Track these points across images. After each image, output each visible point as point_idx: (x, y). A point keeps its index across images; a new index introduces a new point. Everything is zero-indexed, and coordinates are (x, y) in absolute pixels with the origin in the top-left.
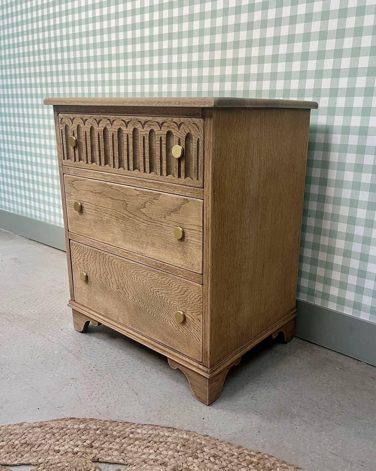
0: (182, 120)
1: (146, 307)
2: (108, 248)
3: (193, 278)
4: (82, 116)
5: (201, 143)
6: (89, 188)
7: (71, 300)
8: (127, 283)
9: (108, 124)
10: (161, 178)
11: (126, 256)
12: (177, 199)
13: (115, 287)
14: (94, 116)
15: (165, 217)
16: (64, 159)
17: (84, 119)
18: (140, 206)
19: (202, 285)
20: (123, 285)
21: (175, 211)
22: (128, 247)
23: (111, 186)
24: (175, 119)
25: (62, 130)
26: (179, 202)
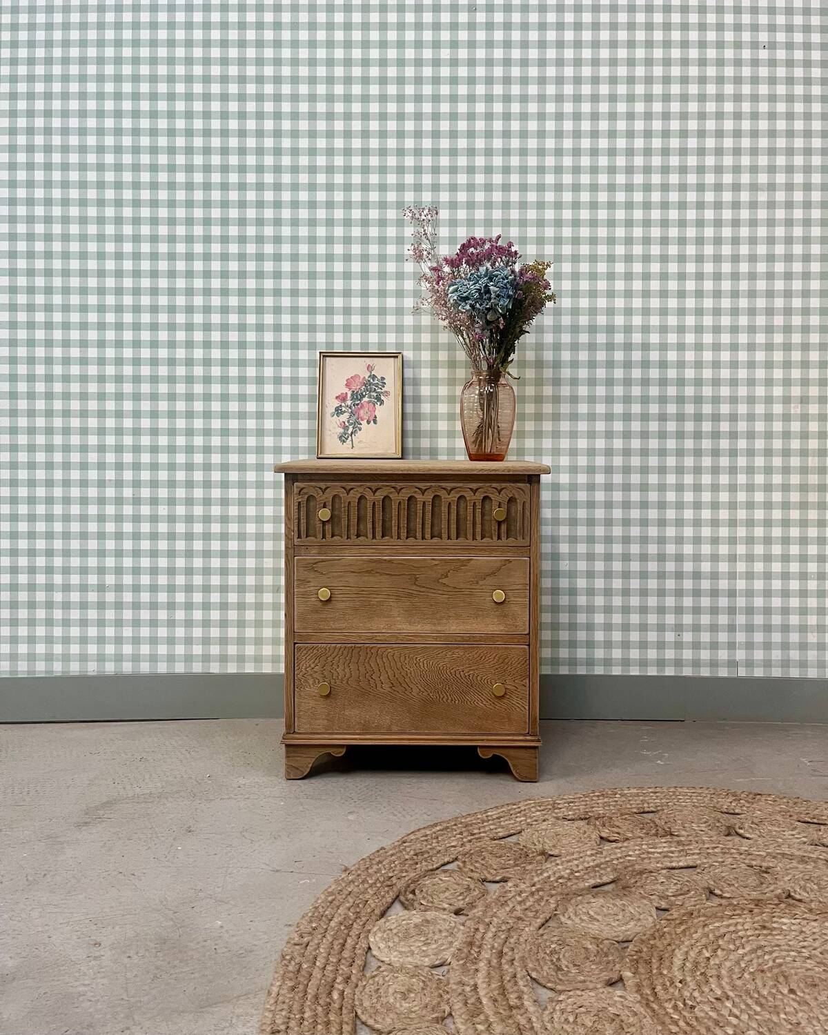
0: (504, 485)
1: (442, 696)
2: (378, 638)
3: (516, 640)
4: (344, 484)
5: (527, 505)
6: (348, 568)
7: (287, 733)
8: (409, 675)
9: (391, 493)
10: (474, 543)
11: (411, 640)
12: (496, 561)
13: (387, 687)
14: (368, 484)
15: (477, 583)
16: (299, 537)
17: (348, 488)
18: (439, 576)
19: (529, 645)
20: (401, 680)
21: (493, 573)
22: (417, 628)
23: (390, 561)
24: (494, 485)
25: (299, 502)
26: (498, 564)
